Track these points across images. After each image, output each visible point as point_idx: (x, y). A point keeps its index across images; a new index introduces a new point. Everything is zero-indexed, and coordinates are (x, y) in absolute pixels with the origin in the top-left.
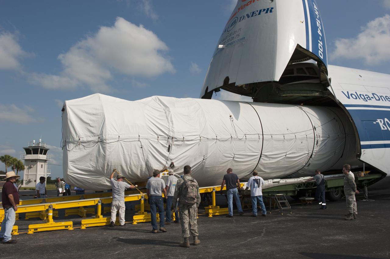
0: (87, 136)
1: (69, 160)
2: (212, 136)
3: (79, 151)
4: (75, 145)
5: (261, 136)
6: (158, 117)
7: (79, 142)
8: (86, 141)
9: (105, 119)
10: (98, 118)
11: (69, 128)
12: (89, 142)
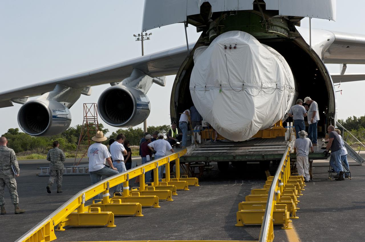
1: (255, 106)
3: (261, 97)
4: (258, 91)
7: (262, 87)
8: (266, 87)
9: (278, 65)
10: (271, 63)
11: (253, 71)
12: (268, 88)
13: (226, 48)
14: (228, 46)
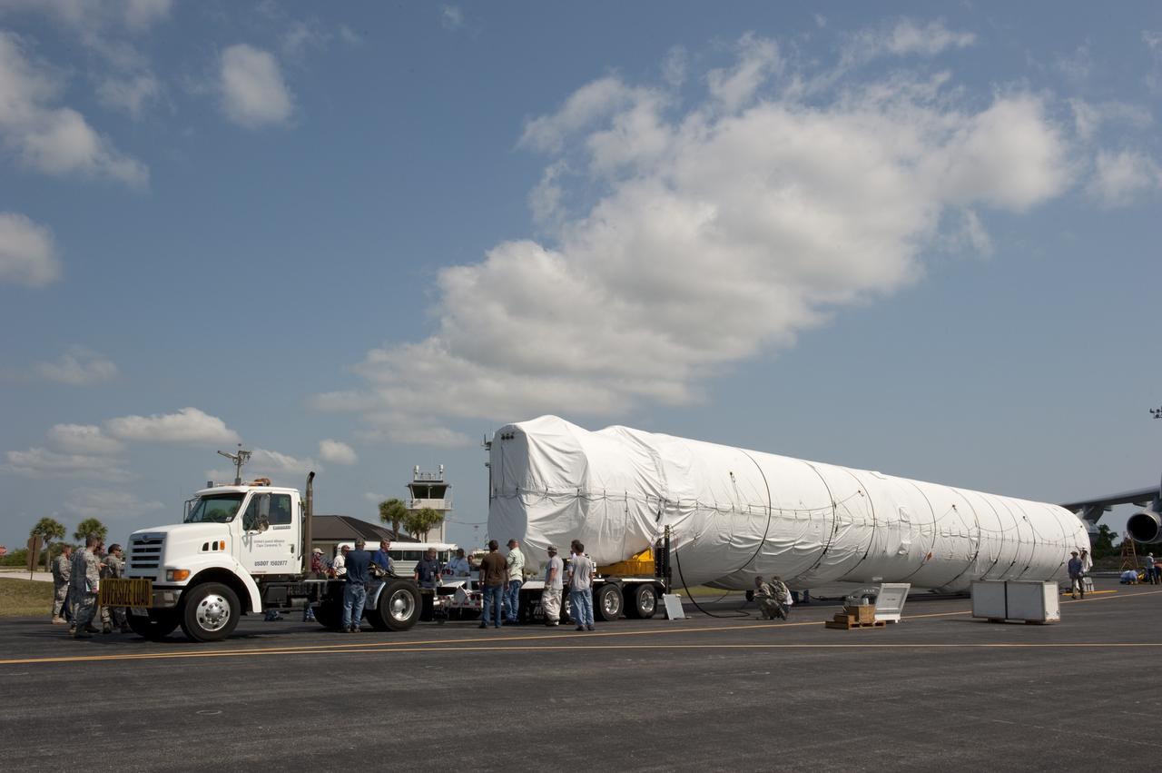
0: (557, 486)
1: (528, 520)
2: (710, 503)
5: (768, 510)
6: (646, 466)
7: (546, 493)
8: (557, 493)
10: (575, 459)
11: (530, 471)
12: (561, 495)
13: (503, 438)
14: (506, 435)
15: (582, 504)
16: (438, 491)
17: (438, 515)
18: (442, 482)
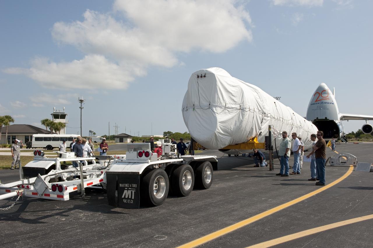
0: (230, 103)
1: (218, 121)
2: (274, 116)
3: (225, 115)
4: (222, 110)
7: (225, 107)
8: (230, 107)
9: (243, 91)
10: (237, 90)
11: (218, 94)
12: (233, 108)
13: (198, 77)
14: (200, 75)
15: (242, 113)
16: (63, 116)
17: (64, 124)
18: (64, 113)
